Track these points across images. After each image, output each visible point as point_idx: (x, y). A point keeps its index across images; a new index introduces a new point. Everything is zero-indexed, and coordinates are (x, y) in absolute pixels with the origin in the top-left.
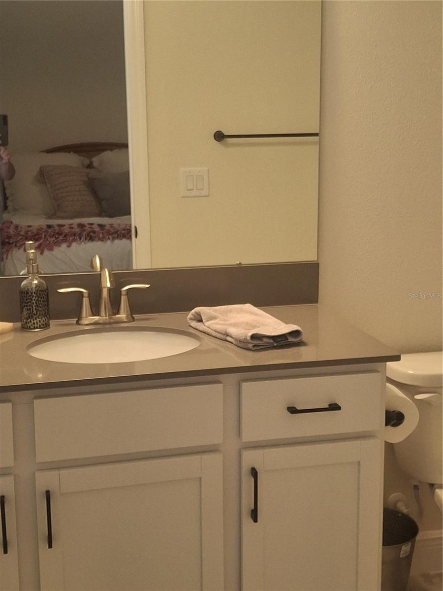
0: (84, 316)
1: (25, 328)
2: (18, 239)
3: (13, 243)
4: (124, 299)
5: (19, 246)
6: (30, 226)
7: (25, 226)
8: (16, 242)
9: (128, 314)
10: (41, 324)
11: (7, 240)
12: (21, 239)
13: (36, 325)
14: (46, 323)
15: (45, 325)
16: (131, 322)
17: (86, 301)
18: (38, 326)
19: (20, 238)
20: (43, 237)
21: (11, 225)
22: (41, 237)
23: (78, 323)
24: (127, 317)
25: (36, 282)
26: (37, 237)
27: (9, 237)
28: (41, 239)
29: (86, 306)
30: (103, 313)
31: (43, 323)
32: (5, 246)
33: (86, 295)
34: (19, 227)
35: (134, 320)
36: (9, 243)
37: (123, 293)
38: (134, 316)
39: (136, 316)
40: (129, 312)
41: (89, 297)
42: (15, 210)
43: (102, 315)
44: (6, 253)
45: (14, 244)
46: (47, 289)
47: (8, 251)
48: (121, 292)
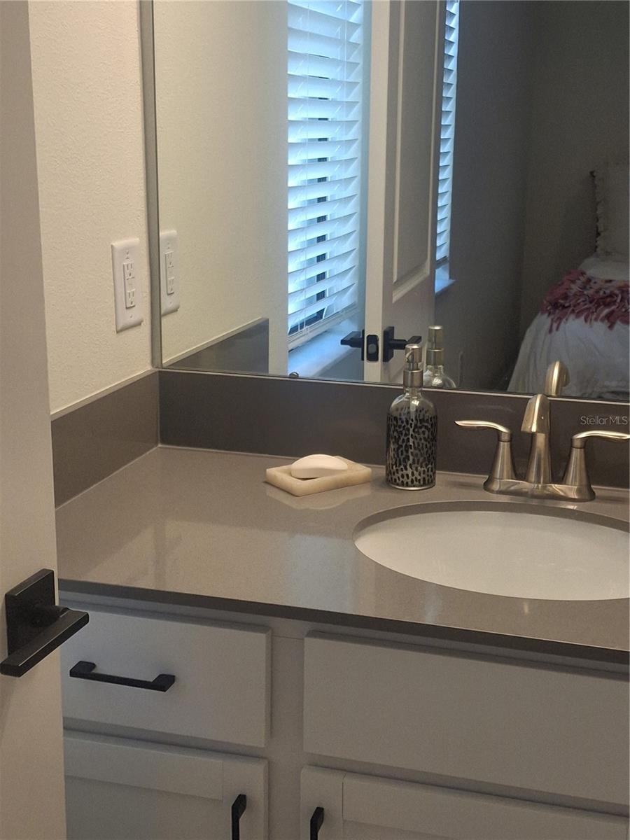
0: (498, 477)
1: (390, 481)
2: (579, 302)
3: (569, 306)
4: (577, 456)
5: (578, 313)
6: (610, 281)
7: (602, 281)
8: (575, 306)
9: (580, 485)
10: (414, 478)
11: (562, 302)
12: (583, 301)
13: (405, 480)
14: (424, 479)
15: (422, 483)
16: (587, 501)
17: (504, 449)
18: (409, 480)
19: (582, 299)
20: (619, 300)
21: (581, 278)
22: (615, 301)
23: (487, 486)
24: (579, 491)
25: (416, 403)
26: (608, 300)
27: (566, 297)
28: (614, 304)
29: (503, 457)
30: (533, 477)
31: (419, 478)
32: (557, 311)
33: (505, 437)
34: (593, 281)
35: (592, 496)
36: (564, 307)
37: (577, 444)
38: (592, 486)
39: (598, 489)
40: (584, 482)
41: (510, 441)
42: (608, 253)
43: (530, 479)
44: (558, 322)
45: (571, 309)
46: (436, 417)
47: (560, 319)
48: (572, 440)
